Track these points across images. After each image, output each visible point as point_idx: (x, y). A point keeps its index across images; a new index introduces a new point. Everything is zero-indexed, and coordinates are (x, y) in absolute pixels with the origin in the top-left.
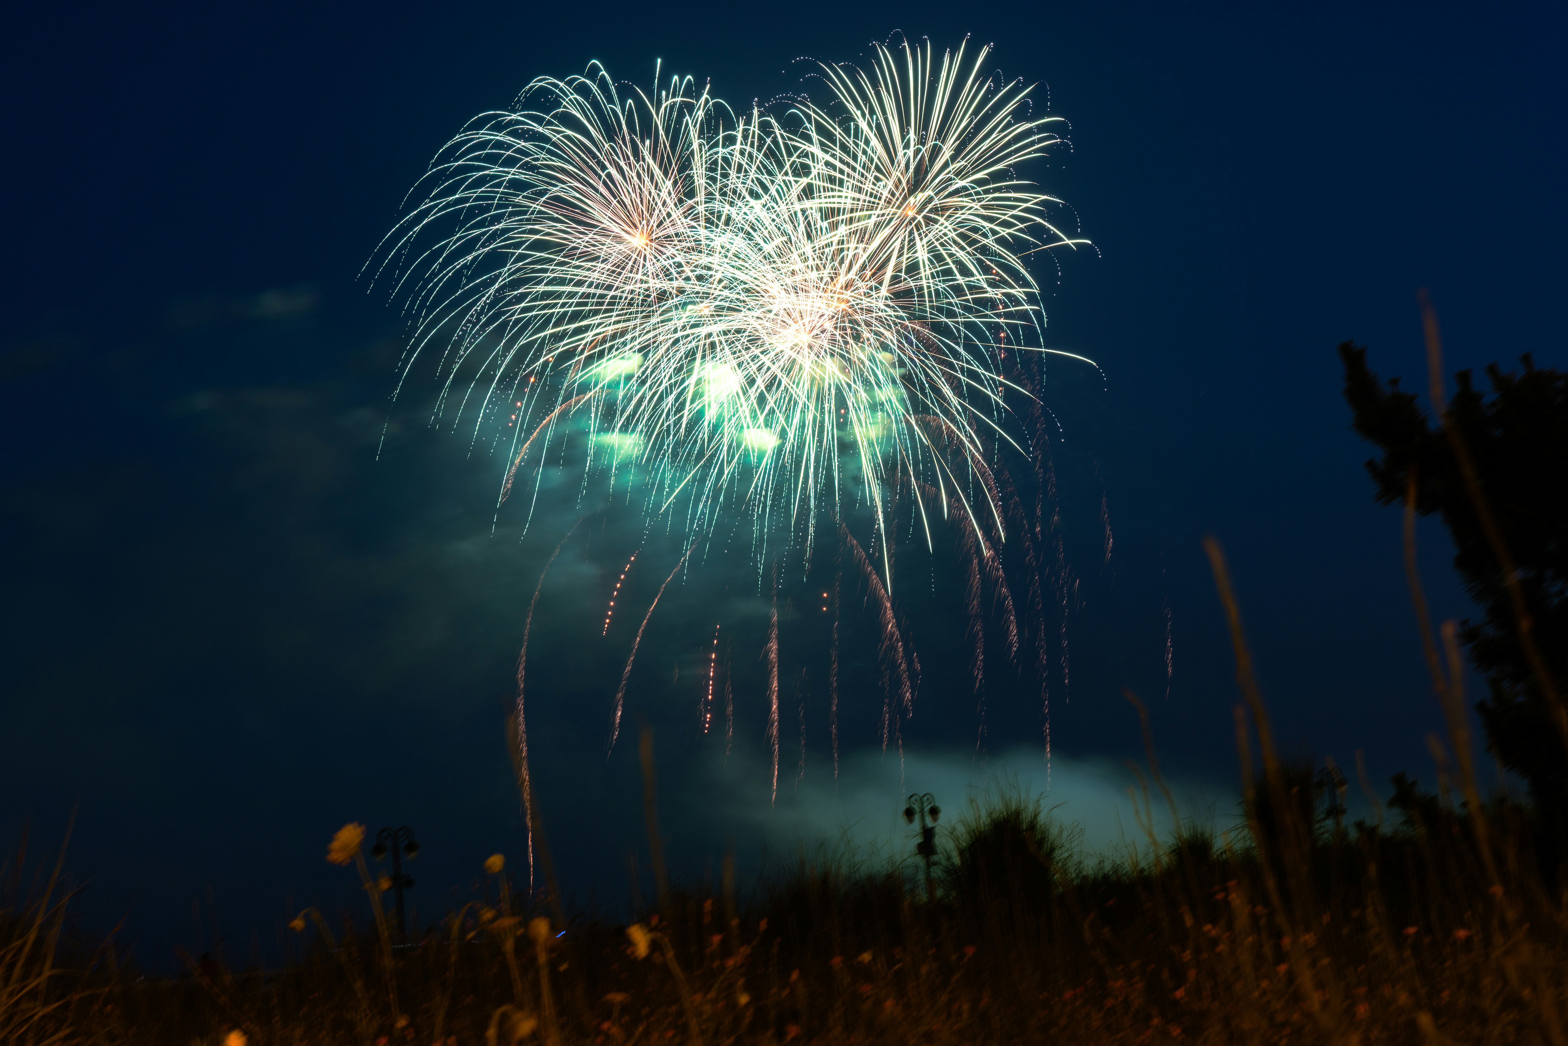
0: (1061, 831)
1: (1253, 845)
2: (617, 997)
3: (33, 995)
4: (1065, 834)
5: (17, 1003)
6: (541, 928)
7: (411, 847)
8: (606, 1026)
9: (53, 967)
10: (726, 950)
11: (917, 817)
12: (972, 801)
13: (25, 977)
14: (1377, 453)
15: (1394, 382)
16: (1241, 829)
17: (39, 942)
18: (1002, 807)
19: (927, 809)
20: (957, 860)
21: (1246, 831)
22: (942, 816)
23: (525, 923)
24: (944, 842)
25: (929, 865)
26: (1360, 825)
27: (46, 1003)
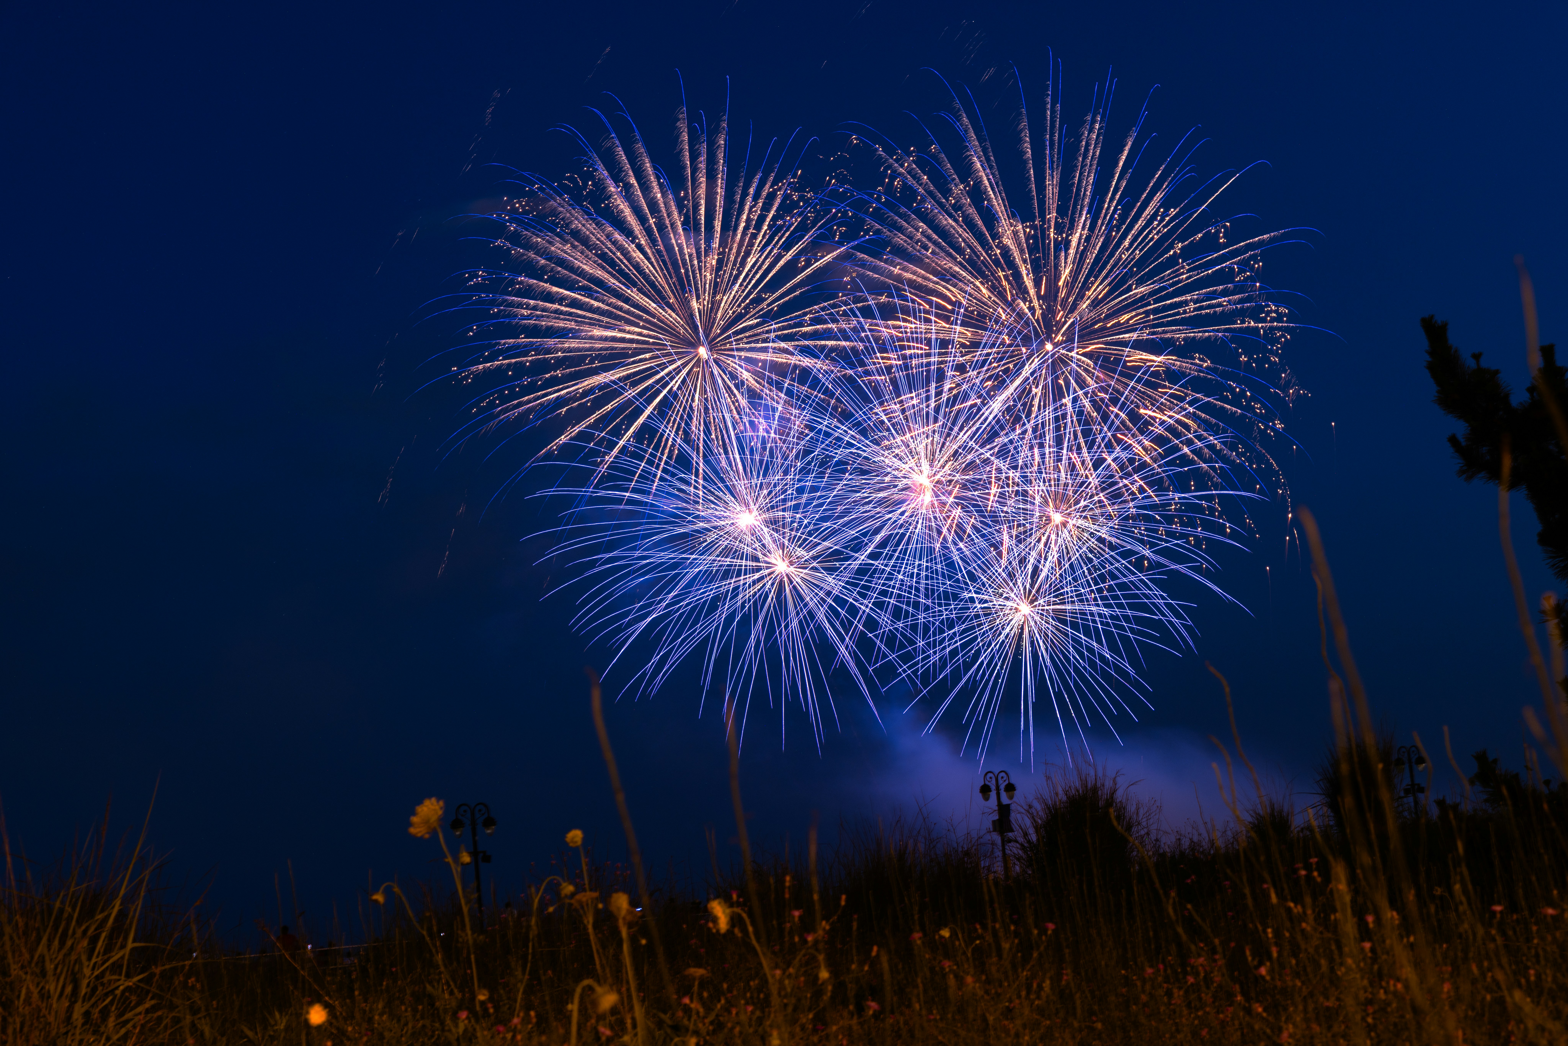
0: (1138, 809)
1: (1332, 823)
2: (699, 972)
3: (116, 968)
4: (1141, 812)
5: (102, 975)
6: (621, 902)
7: (489, 822)
8: (686, 1001)
9: (134, 941)
10: (807, 925)
11: (993, 794)
12: (1048, 778)
13: (108, 949)
14: (1460, 428)
15: (1477, 357)
16: (1320, 807)
17: (122, 915)
18: (1077, 785)
19: (1002, 787)
20: (1034, 837)
21: (1325, 809)
22: (1017, 793)
23: (605, 898)
24: (1020, 819)
25: (1005, 841)
26: (1441, 803)
27: (128, 976)
